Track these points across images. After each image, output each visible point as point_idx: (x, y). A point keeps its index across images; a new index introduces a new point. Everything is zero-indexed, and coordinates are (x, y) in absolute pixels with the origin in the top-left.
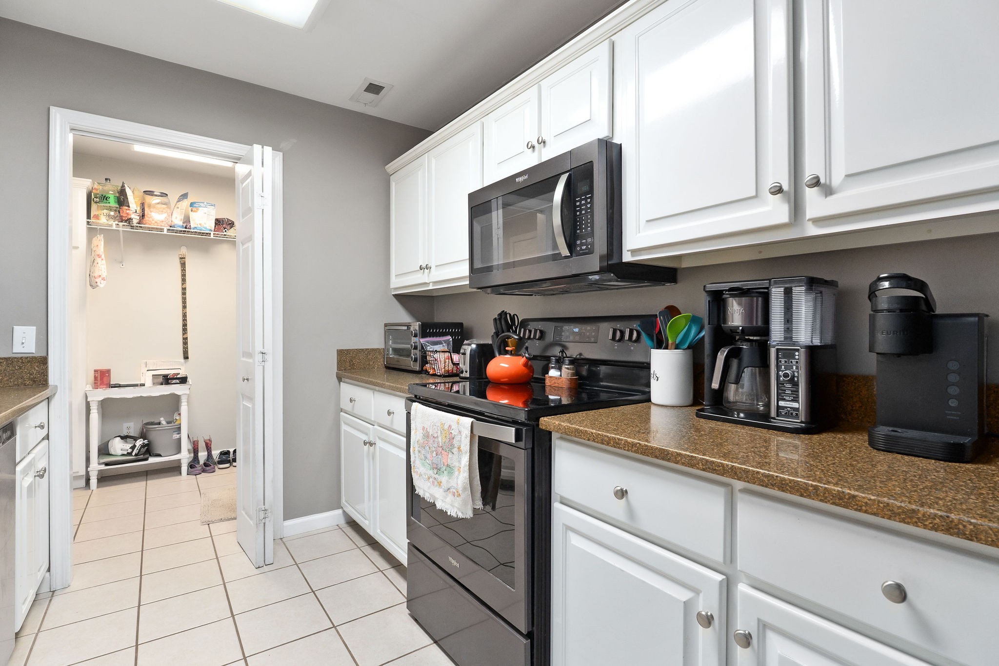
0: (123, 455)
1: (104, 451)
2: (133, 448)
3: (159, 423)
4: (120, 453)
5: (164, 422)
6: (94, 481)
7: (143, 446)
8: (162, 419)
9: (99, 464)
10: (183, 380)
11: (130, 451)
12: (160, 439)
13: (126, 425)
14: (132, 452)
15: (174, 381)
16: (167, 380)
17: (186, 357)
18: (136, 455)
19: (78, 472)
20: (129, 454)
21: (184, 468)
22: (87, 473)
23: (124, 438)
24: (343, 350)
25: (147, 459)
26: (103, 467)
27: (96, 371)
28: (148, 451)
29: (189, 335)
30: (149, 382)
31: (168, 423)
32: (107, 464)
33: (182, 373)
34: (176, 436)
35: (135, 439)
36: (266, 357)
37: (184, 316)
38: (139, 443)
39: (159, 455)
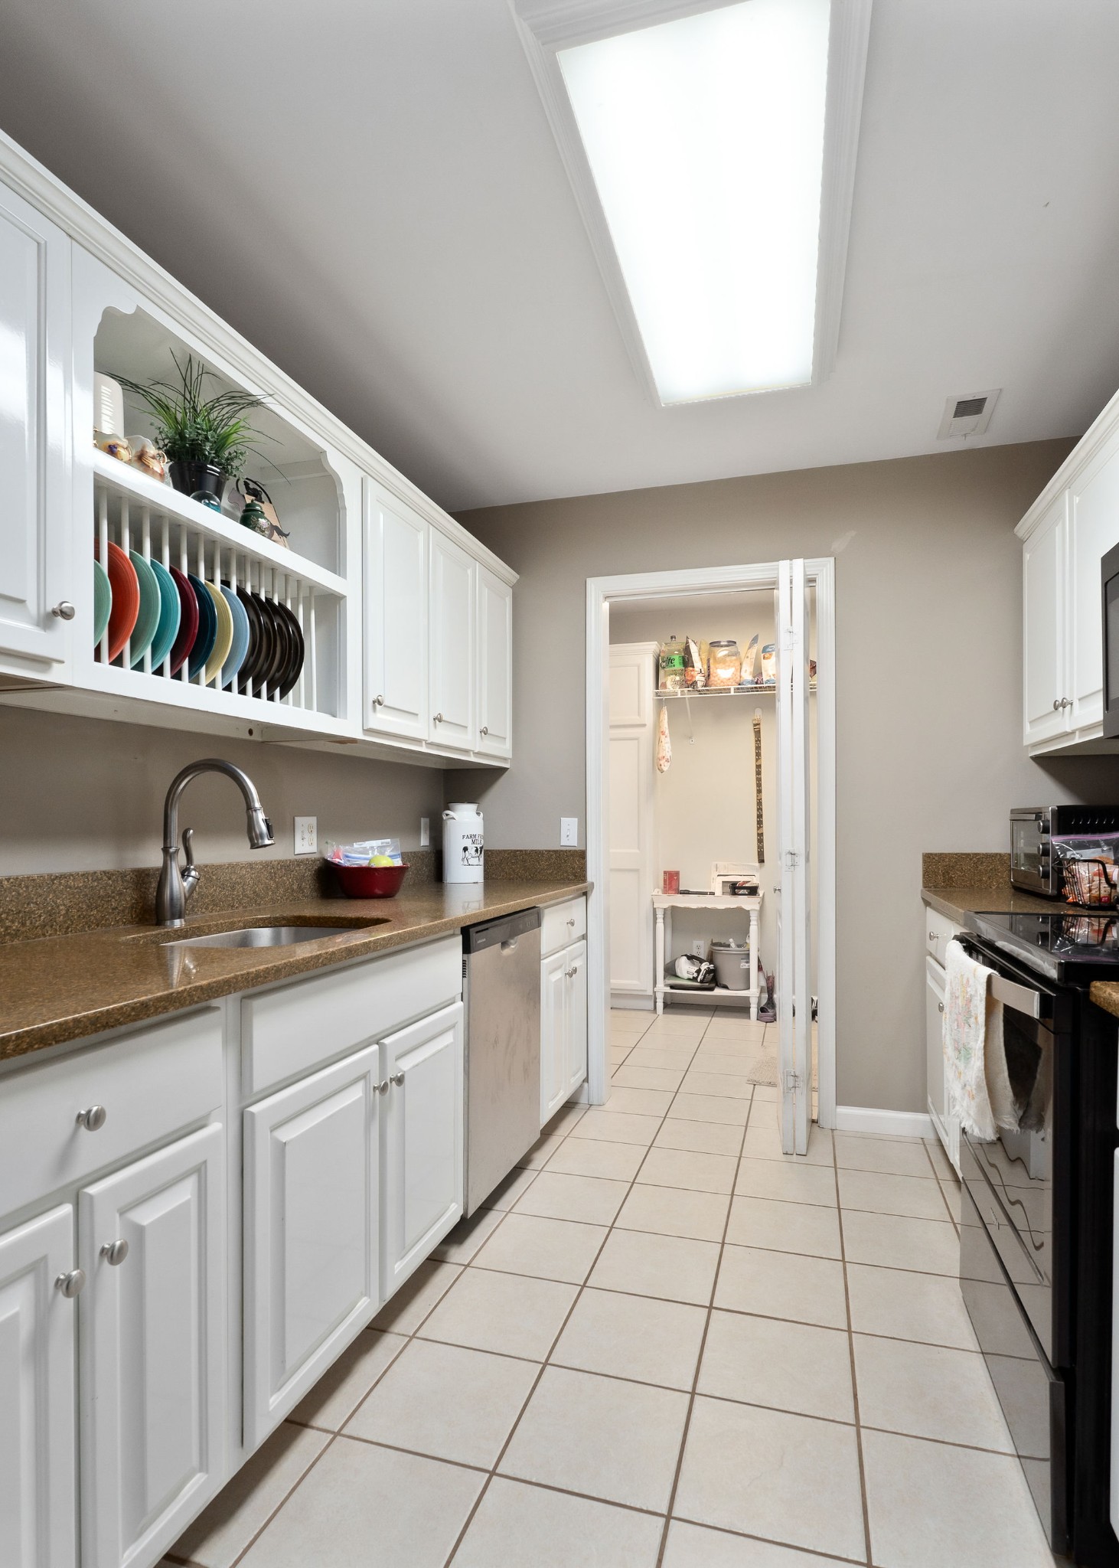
0: (689, 979)
1: (670, 971)
2: (698, 971)
3: (729, 946)
4: (686, 976)
5: (733, 945)
6: (660, 1005)
7: (709, 971)
8: (731, 940)
9: (666, 985)
10: (753, 891)
11: (695, 975)
12: (729, 969)
13: (696, 943)
14: (697, 977)
15: (742, 892)
16: (734, 889)
17: (761, 861)
18: (701, 982)
19: (646, 991)
20: (695, 979)
21: (754, 1010)
22: (655, 992)
23: (690, 958)
24: (931, 854)
25: (712, 989)
26: (668, 990)
27: (665, 873)
28: (713, 979)
29: (765, 830)
30: (718, 891)
31: (739, 946)
32: (672, 987)
33: (754, 881)
34: (744, 965)
35: (701, 961)
36: (796, 859)
37: (759, 803)
38: (705, 966)
39: (726, 987)
